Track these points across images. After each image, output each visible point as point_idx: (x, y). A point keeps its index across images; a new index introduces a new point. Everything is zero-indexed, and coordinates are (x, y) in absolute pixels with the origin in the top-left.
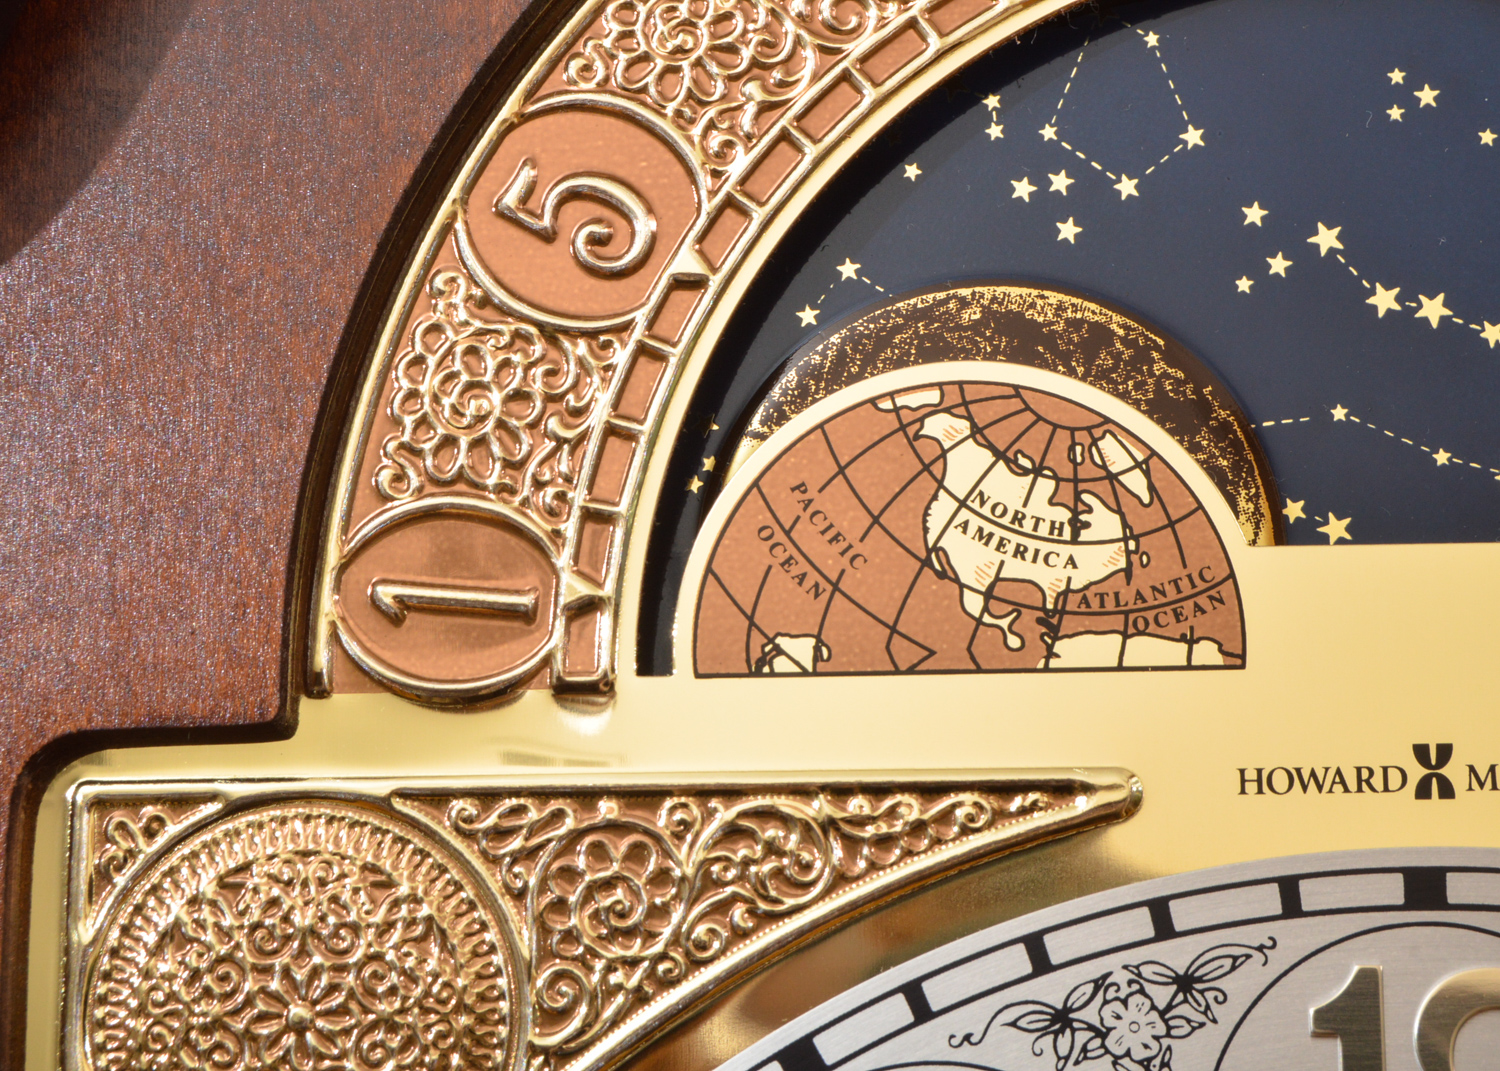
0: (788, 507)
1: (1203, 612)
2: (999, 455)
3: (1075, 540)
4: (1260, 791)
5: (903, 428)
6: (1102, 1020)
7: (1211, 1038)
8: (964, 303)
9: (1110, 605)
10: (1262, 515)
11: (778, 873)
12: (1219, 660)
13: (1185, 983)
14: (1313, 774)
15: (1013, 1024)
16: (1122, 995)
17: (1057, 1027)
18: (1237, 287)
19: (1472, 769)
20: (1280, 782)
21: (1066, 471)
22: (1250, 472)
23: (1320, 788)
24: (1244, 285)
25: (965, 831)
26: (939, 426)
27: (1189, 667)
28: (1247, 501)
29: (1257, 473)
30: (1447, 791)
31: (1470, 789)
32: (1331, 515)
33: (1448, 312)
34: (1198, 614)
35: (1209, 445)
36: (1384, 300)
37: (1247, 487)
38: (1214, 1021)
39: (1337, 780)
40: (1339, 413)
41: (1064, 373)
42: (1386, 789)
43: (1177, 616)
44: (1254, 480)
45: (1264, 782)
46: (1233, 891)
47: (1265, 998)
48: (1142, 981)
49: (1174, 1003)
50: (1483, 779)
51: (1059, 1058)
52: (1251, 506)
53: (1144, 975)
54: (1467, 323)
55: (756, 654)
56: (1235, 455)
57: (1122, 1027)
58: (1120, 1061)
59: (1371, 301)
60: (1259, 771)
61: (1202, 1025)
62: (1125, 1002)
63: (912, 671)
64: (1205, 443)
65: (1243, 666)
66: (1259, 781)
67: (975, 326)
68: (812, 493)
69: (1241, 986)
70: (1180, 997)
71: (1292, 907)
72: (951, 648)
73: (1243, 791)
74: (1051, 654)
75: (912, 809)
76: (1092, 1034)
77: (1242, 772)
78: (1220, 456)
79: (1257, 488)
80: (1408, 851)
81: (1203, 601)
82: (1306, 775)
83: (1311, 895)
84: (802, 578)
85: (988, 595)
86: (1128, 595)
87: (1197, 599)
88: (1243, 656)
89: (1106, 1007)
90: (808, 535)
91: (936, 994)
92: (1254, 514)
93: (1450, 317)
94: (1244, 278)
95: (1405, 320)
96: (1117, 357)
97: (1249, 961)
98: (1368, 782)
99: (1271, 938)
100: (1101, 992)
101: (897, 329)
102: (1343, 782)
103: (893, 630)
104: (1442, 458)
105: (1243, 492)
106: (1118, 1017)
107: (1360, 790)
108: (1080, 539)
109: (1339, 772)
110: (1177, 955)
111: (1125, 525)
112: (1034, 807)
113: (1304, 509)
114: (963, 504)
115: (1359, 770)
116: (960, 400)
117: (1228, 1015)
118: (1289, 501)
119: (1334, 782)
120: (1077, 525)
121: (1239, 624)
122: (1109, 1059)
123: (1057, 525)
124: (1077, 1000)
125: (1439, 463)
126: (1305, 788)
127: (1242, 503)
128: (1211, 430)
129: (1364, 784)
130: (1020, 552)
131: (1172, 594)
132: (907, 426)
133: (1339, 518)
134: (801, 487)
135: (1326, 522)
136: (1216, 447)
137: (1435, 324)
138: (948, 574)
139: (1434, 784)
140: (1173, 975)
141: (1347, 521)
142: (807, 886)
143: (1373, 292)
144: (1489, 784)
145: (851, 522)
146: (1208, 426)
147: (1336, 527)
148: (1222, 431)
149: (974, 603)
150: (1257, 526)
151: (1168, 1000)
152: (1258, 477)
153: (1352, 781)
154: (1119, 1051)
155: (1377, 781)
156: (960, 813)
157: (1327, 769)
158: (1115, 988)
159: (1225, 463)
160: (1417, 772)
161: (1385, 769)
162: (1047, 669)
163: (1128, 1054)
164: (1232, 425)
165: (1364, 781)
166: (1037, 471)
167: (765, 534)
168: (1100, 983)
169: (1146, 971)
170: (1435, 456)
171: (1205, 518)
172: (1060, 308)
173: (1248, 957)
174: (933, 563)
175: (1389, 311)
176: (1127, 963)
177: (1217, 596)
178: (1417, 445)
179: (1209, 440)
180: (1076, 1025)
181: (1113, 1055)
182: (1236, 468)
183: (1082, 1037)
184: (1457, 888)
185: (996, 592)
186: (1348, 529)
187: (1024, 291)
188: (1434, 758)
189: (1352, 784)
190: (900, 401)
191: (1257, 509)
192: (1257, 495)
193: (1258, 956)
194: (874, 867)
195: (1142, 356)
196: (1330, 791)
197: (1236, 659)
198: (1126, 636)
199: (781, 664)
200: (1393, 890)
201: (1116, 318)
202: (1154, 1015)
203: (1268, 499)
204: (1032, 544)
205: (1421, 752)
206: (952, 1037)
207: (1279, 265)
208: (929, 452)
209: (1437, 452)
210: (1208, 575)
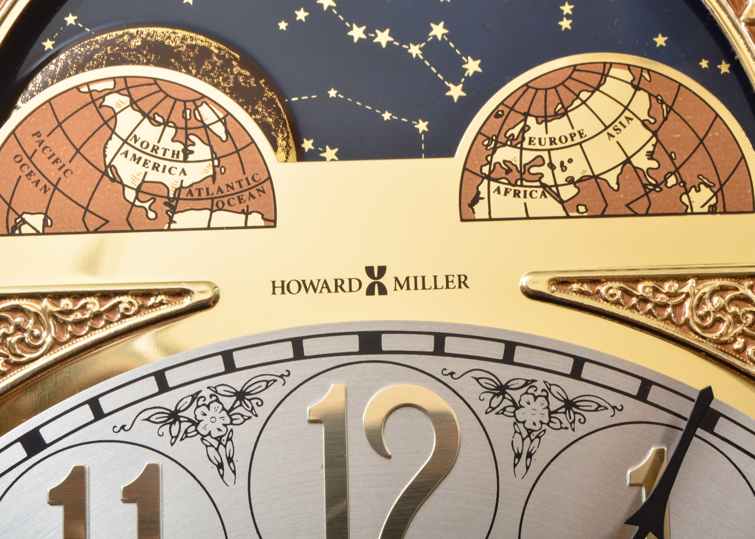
0: (30, 144)
1: (254, 198)
2: (145, 115)
3: (185, 160)
4: (283, 293)
5: (93, 101)
6: (196, 416)
7: (255, 424)
8: (132, 37)
9: (204, 195)
10: (290, 148)
11: (22, 340)
12: (262, 223)
13: (241, 395)
14: (312, 283)
15: (148, 419)
16: (207, 402)
17: (172, 420)
18: (279, 27)
19: (396, 279)
20: (294, 287)
21: (181, 123)
22: (284, 124)
23: (315, 290)
24: (283, 25)
25: (124, 317)
26: (112, 100)
27: (246, 227)
28: (283, 140)
29: (288, 125)
30: (383, 291)
31: (395, 289)
32: (327, 147)
33: (391, 39)
34: (251, 199)
35: (262, 111)
36: (357, 33)
37: (282, 133)
38: (256, 416)
39: (325, 286)
40: (332, 93)
41: (185, 73)
42: (351, 290)
43: (240, 200)
44: (286, 129)
45: (285, 288)
46: (267, 346)
47: (283, 403)
48: (217, 395)
49: (235, 407)
50: (402, 285)
51: (172, 437)
52: (285, 143)
53: (219, 392)
54: (401, 44)
55: (12, 223)
56: (276, 116)
57: (206, 420)
58: (205, 438)
59: (350, 33)
60: (283, 282)
61: (249, 418)
62: (208, 406)
63: (96, 231)
64: (260, 110)
65: (275, 226)
66: (283, 287)
67: (138, 49)
68: (44, 137)
69: (270, 397)
70: (238, 403)
71: (299, 354)
72: (118, 219)
73: (274, 293)
74: (171, 221)
75: (94, 305)
76: (191, 424)
77: (274, 282)
78: (269, 116)
79: (288, 133)
80: (362, 323)
81: (254, 192)
82: (308, 284)
83: (309, 347)
84: (37, 182)
85: (138, 190)
86: (213, 189)
87: (250, 191)
88: (275, 221)
89: (198, 409)
90: (41, 160)
91: (106, 404)
92: (286, 147)
93: (392, 42)
94: (283, 22)
95: (368, 44)
96: (214, 64)
97: (275, 383)
98: (341, 287)
99: (287, 371)
100: (196, 401)
101: (96, 51)
102: (327, 287)
103: (86, 209)
104: (387, 116)
105: (280, 136)
106: (205, 415)
107: (336, 291)
108: (188, 160)
109: (325, 282)
110: (237, 381)
111: (212, 152)
112: (161, 303)
113: (313, 144)
114: (125, 142)
115: (336, 280)
116: (124, 86)
117: (263, 412)
118: (305, 140)
119: (323, 287)
120: (187, 152)
121: (273, 204)
122: (199, 437)
123: (176, 153)
124: (182, 406)
125: (385, 119)
126: (307, 290)
127: (280, 142)
128: (264, 103)
129: (339, 288)
130: (156, 167)
131: (237, 188)
132: (96, 101)
133: (332, 148)
134: (38, 134)
135: (325, 151)
136: (266, 111)
137: (384, 45)
138: (116, 179)
139: (376, 288)
140: (235, 391)
141: (336, 150)
142: (37, 348)
143: (351, 29)
144: (405, 287)
145: (65, 151)
146: (262, 101)
147: (330, 153)
148: (270, 103)
149: (130, 195)
150: (288, 153)
151: (232, 405)
152: (288, 128)
153: (332, 287)
154: (205, 433)
155: (346, 286)
156: (122, 307)
157: (319, 280)
158: (203, 399)
159: (271, 120)
160: (367, 281)
161: (350, 280)
162: (169, 229)
163: (209, 434)
164: (275, 100)
165: (339, 287)
166: (166, 124)
167: (18, 159)
168: (195, 397)
169: (220, 390)
170: (383, 115)
171: (255, 148)
172: (184, 39)
173: (275, 381)
174: (109, 173)
175: (360, 39)
176: (210, 386)
177: (262, 189)
178: (374, 109)
179: (263, 108)
180: (182, 419)
181: (201, 435)
182: (276, 123)
183: (185, 425)
184: (387, 343)
185: (143, 189)
186: (336, 154)
187: (165, 30)
188: (376, 273)
189: (332, 288)
190: (92, 87)
191: (288, 144)
192: (288, 137)
193: (280, 380)
194: (74, 337)
195: (227, 64)
196: (321, 292)
197: (271, 222)
198: (212, 211)
199: (25, 229)
200: (353, 343)
201: (214, 44)
202: (224, 413)
203: (294, 139)
204: (162, 163)
205: (369, 270)
206: (115, 427)
207: (301, 15)
208: (107, 114)
209: (384, 113)
210: (257, 178)
